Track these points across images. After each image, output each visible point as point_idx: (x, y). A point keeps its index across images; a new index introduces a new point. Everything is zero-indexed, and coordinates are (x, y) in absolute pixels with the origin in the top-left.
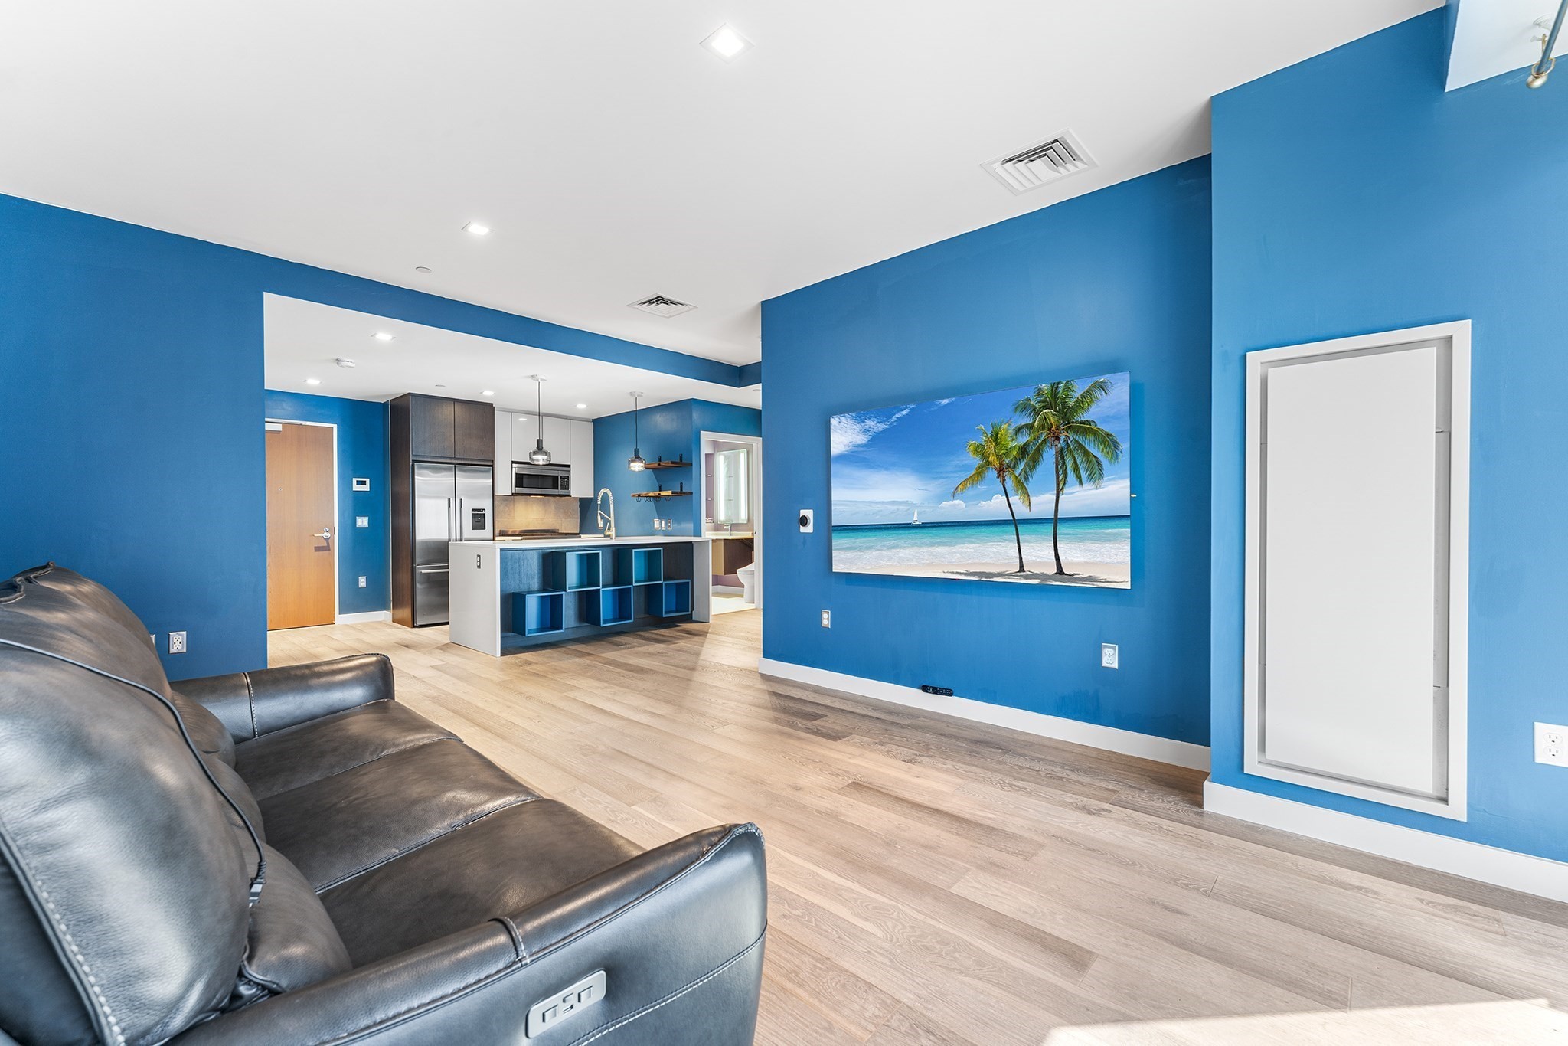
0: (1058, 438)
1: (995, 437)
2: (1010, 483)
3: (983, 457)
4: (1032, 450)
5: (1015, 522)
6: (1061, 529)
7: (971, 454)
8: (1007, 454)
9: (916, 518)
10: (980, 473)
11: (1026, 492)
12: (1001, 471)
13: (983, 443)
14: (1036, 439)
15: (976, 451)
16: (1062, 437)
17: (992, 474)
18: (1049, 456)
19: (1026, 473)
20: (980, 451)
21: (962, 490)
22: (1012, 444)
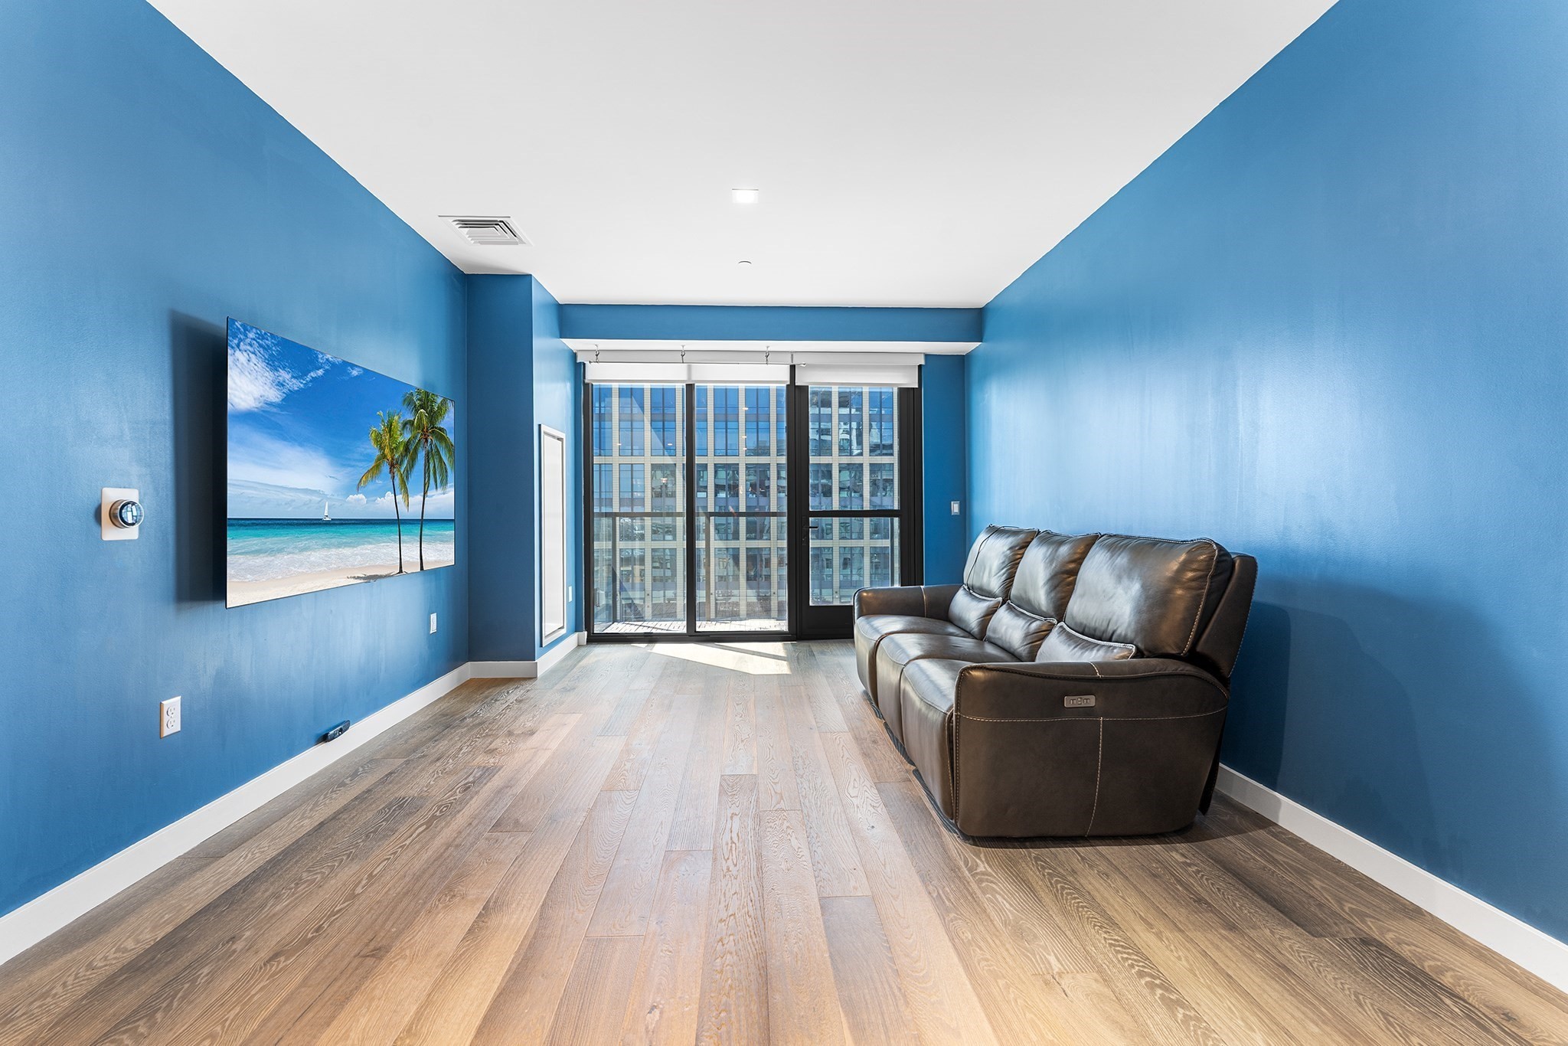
0: (427, 441)
1: (390, 427)
2: (397, 481)
3: (382, 448)
4: (411, 448)
5: (398, 522)
7: (372, 442)
8: (396, 448)
9: (326, 514)
10: (377, 466)
11: (406, 492)
12: (392, 466)
13: (382, 432)
14: (415, 438)
15: (376, 440)
16: (429, 440)
17: (386, 468)
18: (421, 455)
19: (407, 471)
20: (379, 441)
21: (365, 482)
22: (400, 439)
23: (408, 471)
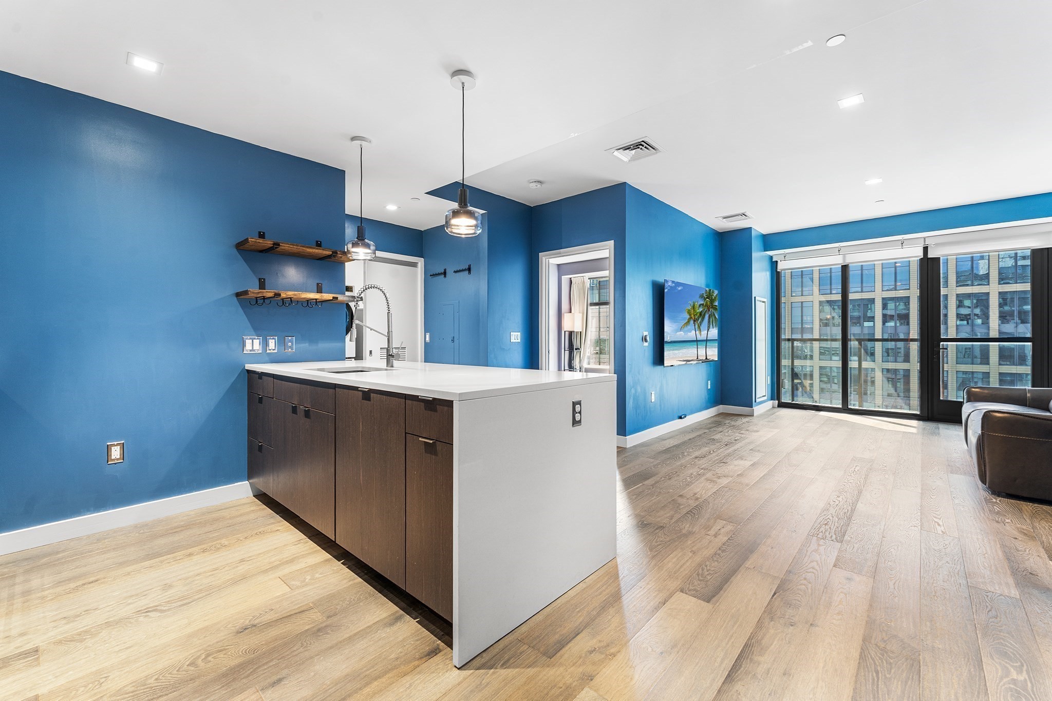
0: (709, 310)
1: (694, 307)
2: (697, 326)
3: (690, 315)
4: (703, 314)
5: (697, 341)
6: (708, 344)
8: (696, 314)
10: (689, 321)
11: (700, 330)
12: (694, 321)
13: (690, 309)
14: (704, 310)
15: (688, 312)
17: (692, 322)
18: (707, 316)
20: (689, 312)
21: (683, 328)
22: (698, 311)
23: (701, 323)
